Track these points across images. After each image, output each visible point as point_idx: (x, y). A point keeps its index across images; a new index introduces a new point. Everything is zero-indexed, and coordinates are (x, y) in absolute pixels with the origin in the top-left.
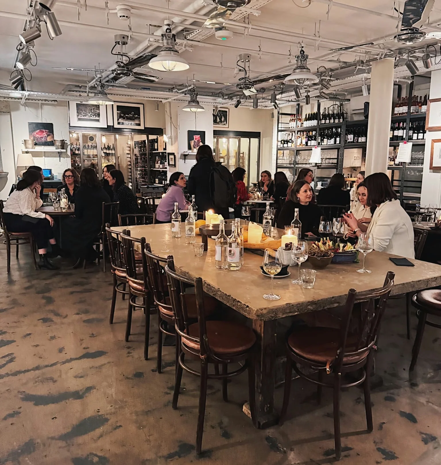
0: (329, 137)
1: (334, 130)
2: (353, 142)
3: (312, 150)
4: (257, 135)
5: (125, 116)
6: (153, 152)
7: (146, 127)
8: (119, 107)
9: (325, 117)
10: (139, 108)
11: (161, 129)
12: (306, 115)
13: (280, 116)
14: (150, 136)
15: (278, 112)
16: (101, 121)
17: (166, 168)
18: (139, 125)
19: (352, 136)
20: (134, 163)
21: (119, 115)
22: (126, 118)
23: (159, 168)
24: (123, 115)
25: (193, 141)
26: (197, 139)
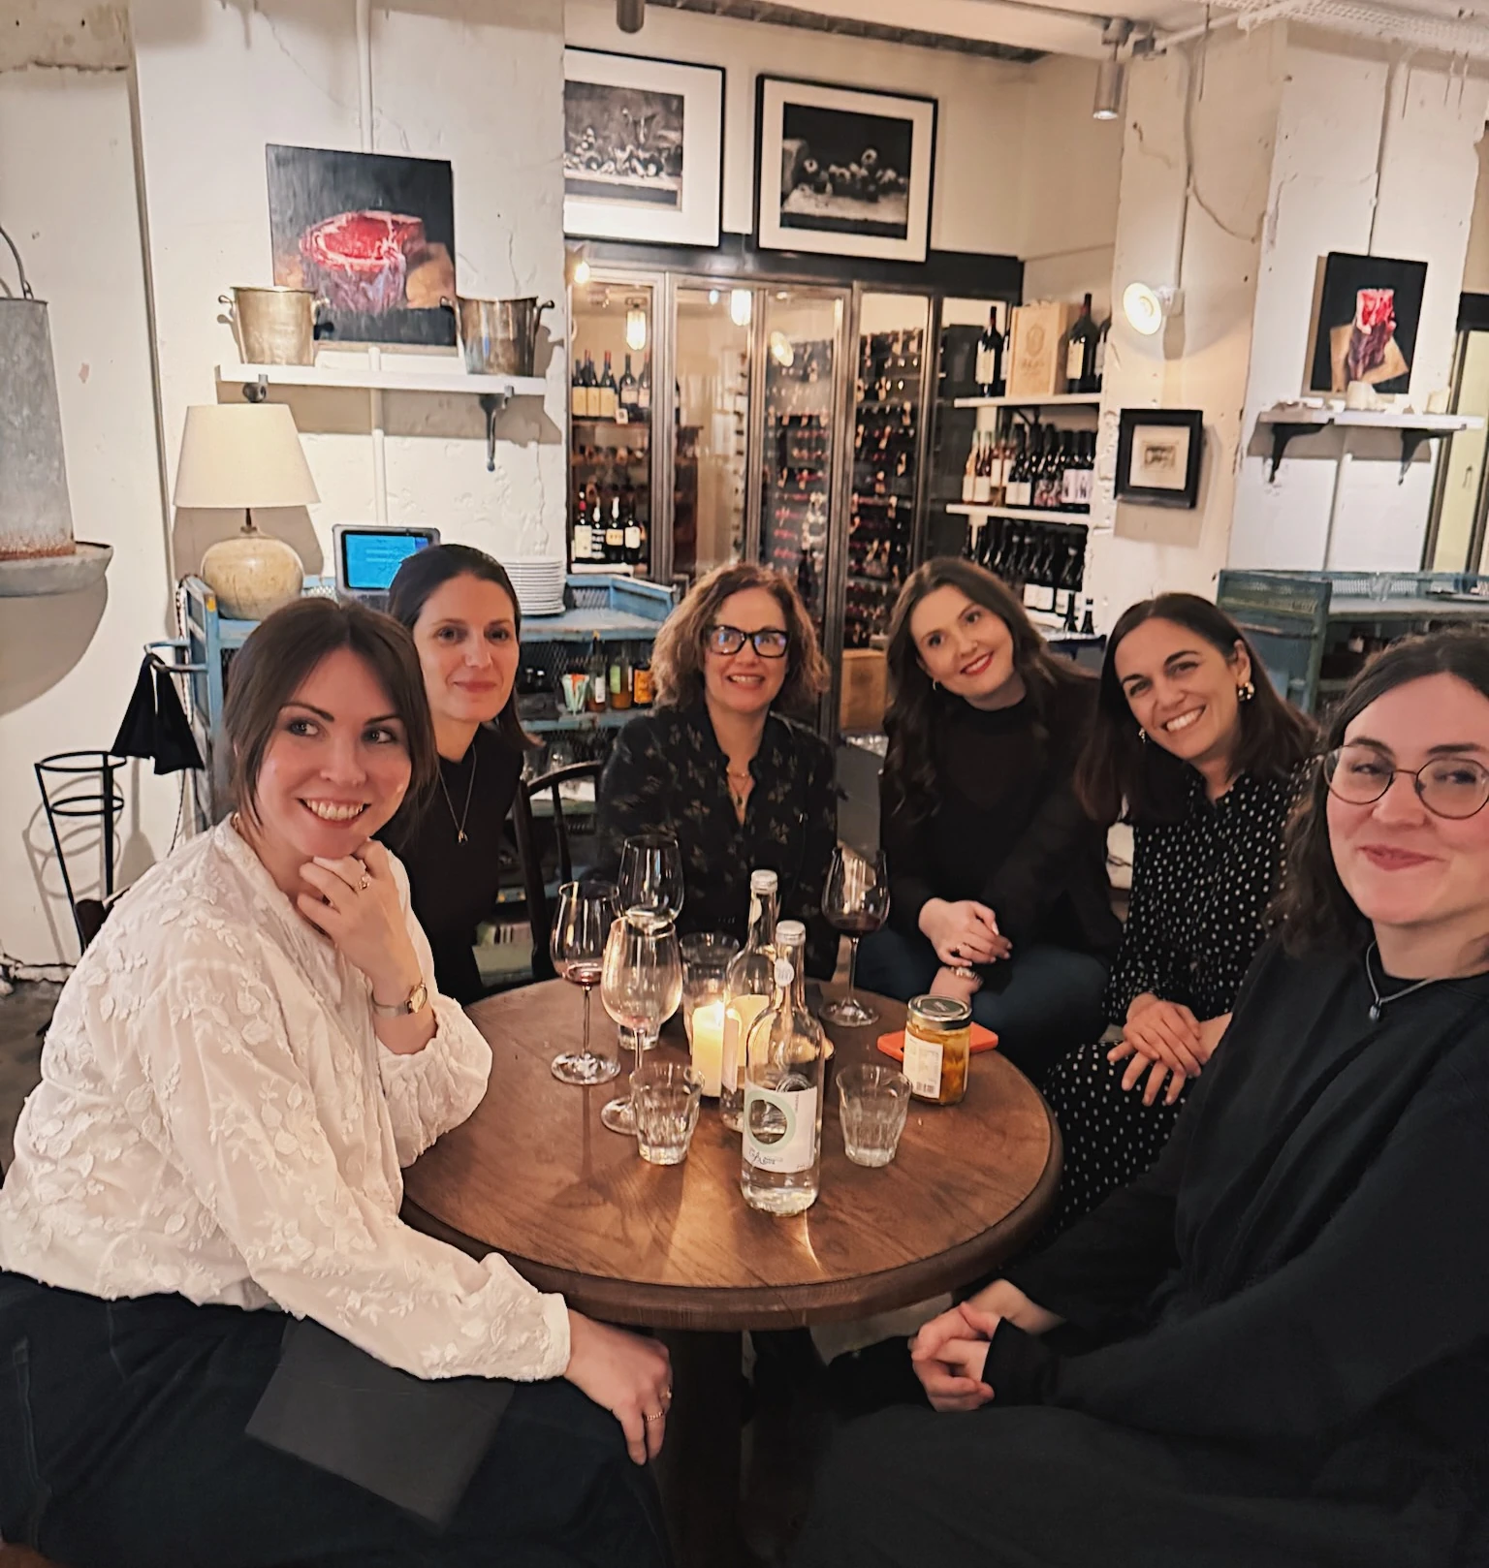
5: (824, 175)
6: (959, 403)
7: (934, 245)
8: (796, 119)
10: (909, 123)
11: (1015, 258)
14: (949, 304)
16: (685, 199)
17: (1084, 509)
18: (898, 231)
21: (791, 166)
22: (829, 187)
23: (1032, 507)
24: (811, 167)
25: (1347, 331)
26: (1373, 319)
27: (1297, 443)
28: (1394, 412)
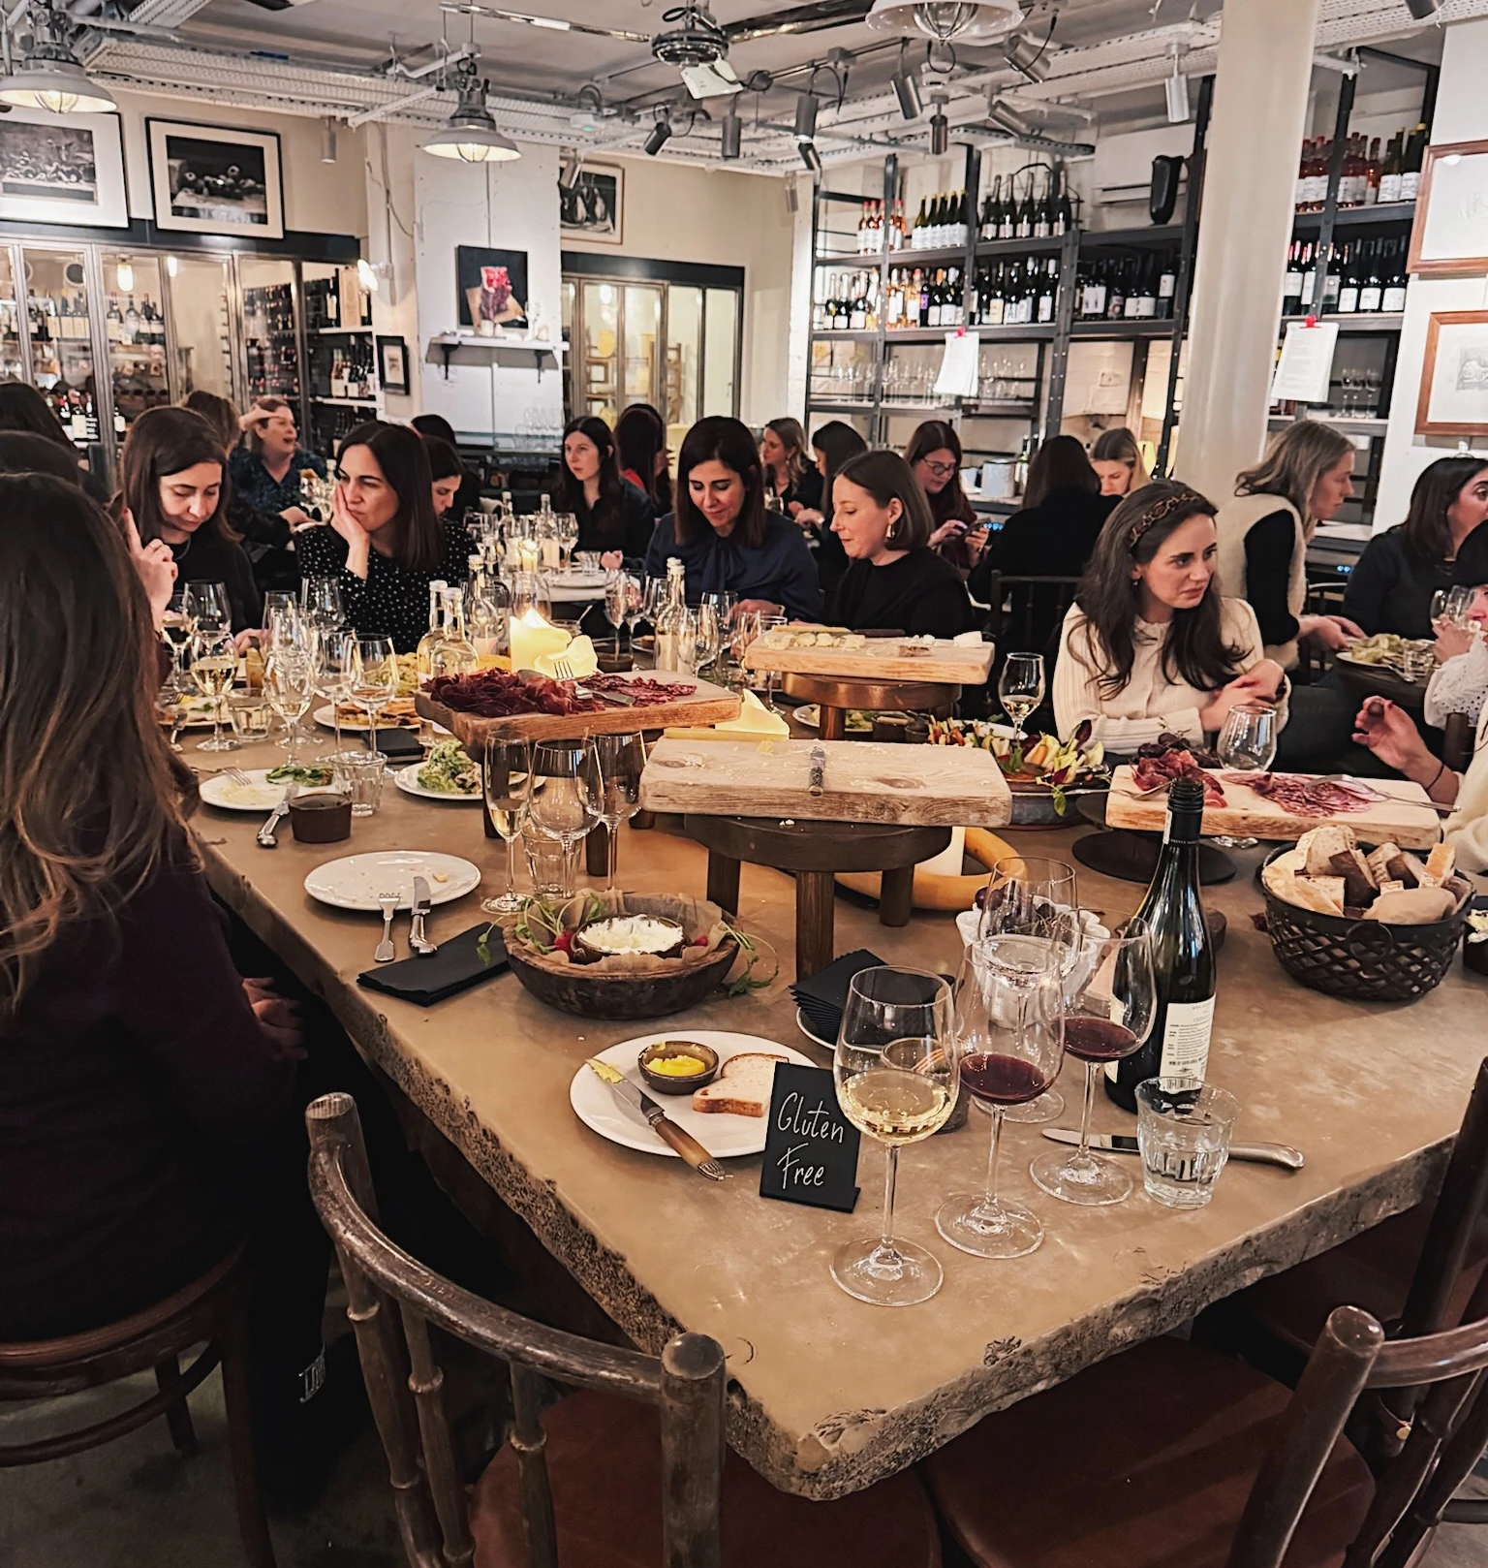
0: (1013, 292)
1: (1030, 265)
2: (1104, 316)
3: (943, 342)
4: (729, 277)
5: (201, 183)
6: (323, 331)
7: (288, 227)
8: (174, 145)
9: (997, 211)
10: (260, 150)
11: (350, 237)
12: (924, 202)
13: (822, 202)
14: (306, 266)
15: (816, 188)
16: (100, 196)
17: (372, 398)
18: (263, 219)
19: (1100, 291)
20: (245, 372)
21: (175, 177)
22: (205, 190)
23: (346, 397)
24: (192, 177)
25: (478, 291)
26: (495, 283)
27: (453, 355)
28: (513, 338)
